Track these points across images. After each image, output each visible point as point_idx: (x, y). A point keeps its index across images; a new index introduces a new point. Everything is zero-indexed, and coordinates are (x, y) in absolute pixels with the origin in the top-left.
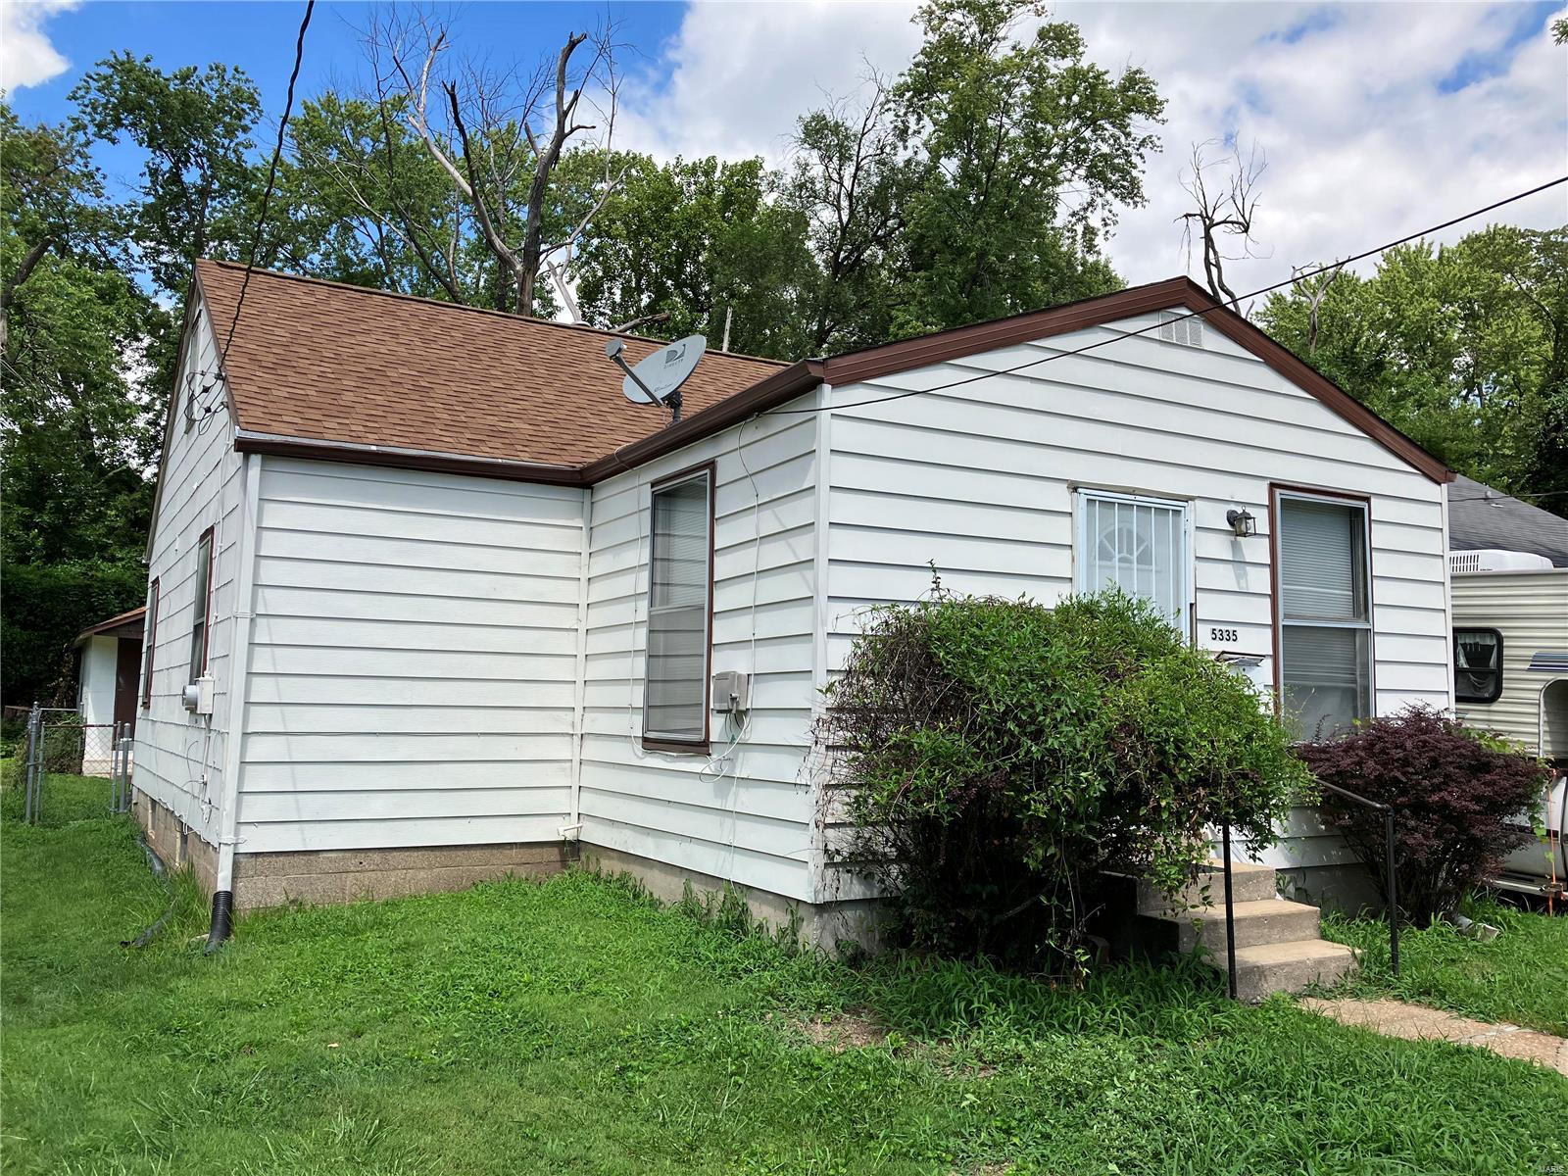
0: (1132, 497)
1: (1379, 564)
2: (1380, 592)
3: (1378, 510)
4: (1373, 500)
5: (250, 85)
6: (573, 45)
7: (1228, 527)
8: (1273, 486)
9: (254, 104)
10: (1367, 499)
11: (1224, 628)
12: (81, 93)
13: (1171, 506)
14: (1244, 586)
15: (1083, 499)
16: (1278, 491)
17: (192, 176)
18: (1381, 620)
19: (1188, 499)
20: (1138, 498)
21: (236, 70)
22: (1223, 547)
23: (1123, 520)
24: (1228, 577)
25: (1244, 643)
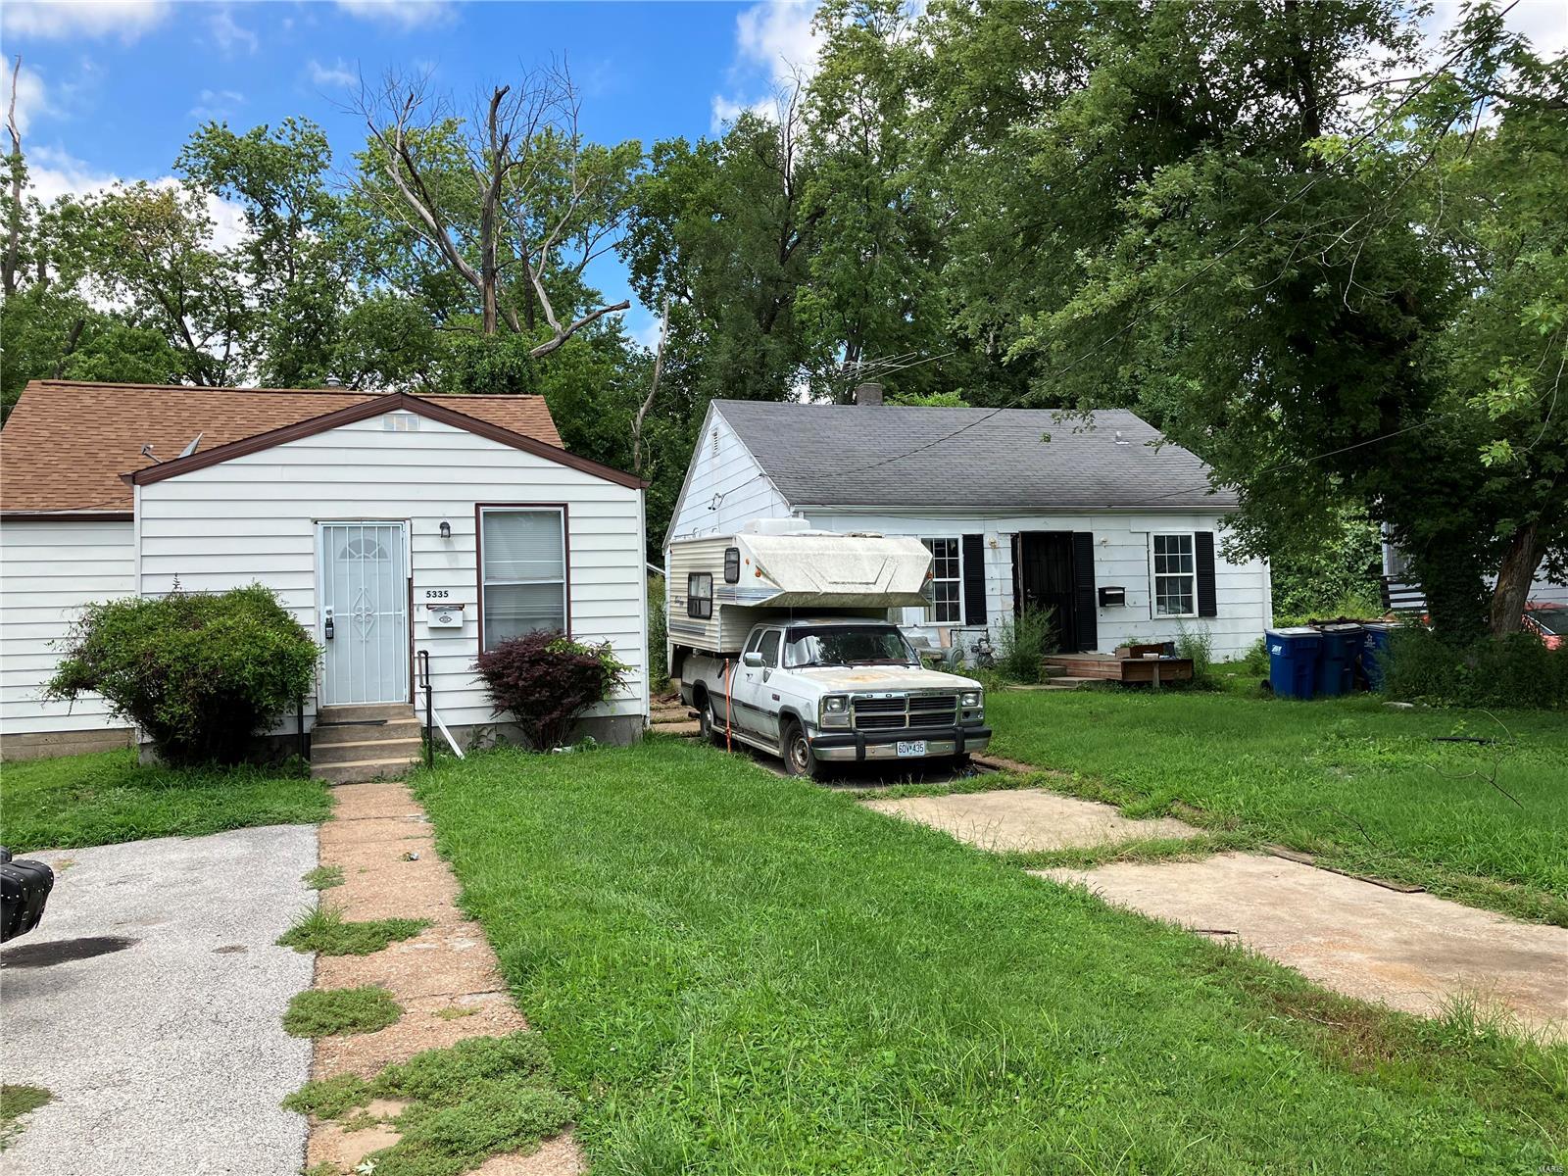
0: (360, 522)
3: (574, 510)
4: (570, 505)
5: (318, 130)
6: (499, 97)
7: (439, 532)
8: (478, 506)
9: (325, 144)
10: (565, 506)
11: (437, 590)
12: (183, 161)
13: (392, 525)
14: (455, 565)
15: (320, 527)
16: (481, 508)
17: (282, 213)
19: (404, 520)
20: (363, 523)
22: (436, 544)
23: (361, 535)
24: (441, 561)
25: (454, 598)
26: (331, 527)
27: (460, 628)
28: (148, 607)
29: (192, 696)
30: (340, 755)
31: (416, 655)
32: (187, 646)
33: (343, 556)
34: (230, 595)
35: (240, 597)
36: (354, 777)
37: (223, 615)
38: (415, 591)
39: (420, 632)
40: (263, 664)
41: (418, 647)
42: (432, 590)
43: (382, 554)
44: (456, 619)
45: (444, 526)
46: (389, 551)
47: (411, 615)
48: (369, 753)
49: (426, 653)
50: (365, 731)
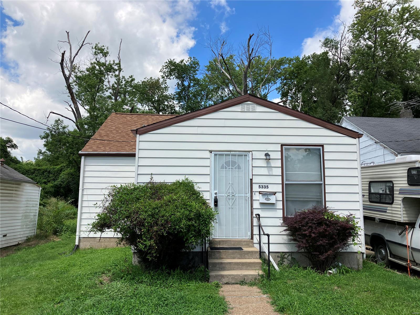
0: (230, 153)
1: (327, 164)
2: (327, 173)
3: (326, 148)
4: (325, 146)
5: (197, 60)
6: (251, 37)
7: (265, 158)
8: (282, 145)
9: (198, 64)
10: (322, 146)
11: (263, 185)
12: (162, 70)
13: (244, 154)
14: (271, 173)
15: (213, 154)
16: (284, 147)
17: (186, 83)
18: (328, 181)
19: (249, 152)
20: (231, 153)
21: (194, 57)
22: (263, 163)
23: (230, 158)
24: (265, 171)
25: (271, 189)
26: (218, 154)
27: (274, 204)
28: (138, 188)
29: (155, 235)
30: (222, 267)
31: (254, 216)
32: (154, 209)
33: (222, 167)
34: (174, 184)
35: (178, 185)
36: (231, 281)
37: (172, 193)
38: (254, 185)
39: (256, 205)
40: (190, 220)
41: (255, 212)
42: (261, 185)
43: (239, 167)
44: (272, 199)
45: (267, 155)
46: (242, 166)
47: (252, 196)
48: (236, 266)
49: (259, 215)
50: (233, 253)
